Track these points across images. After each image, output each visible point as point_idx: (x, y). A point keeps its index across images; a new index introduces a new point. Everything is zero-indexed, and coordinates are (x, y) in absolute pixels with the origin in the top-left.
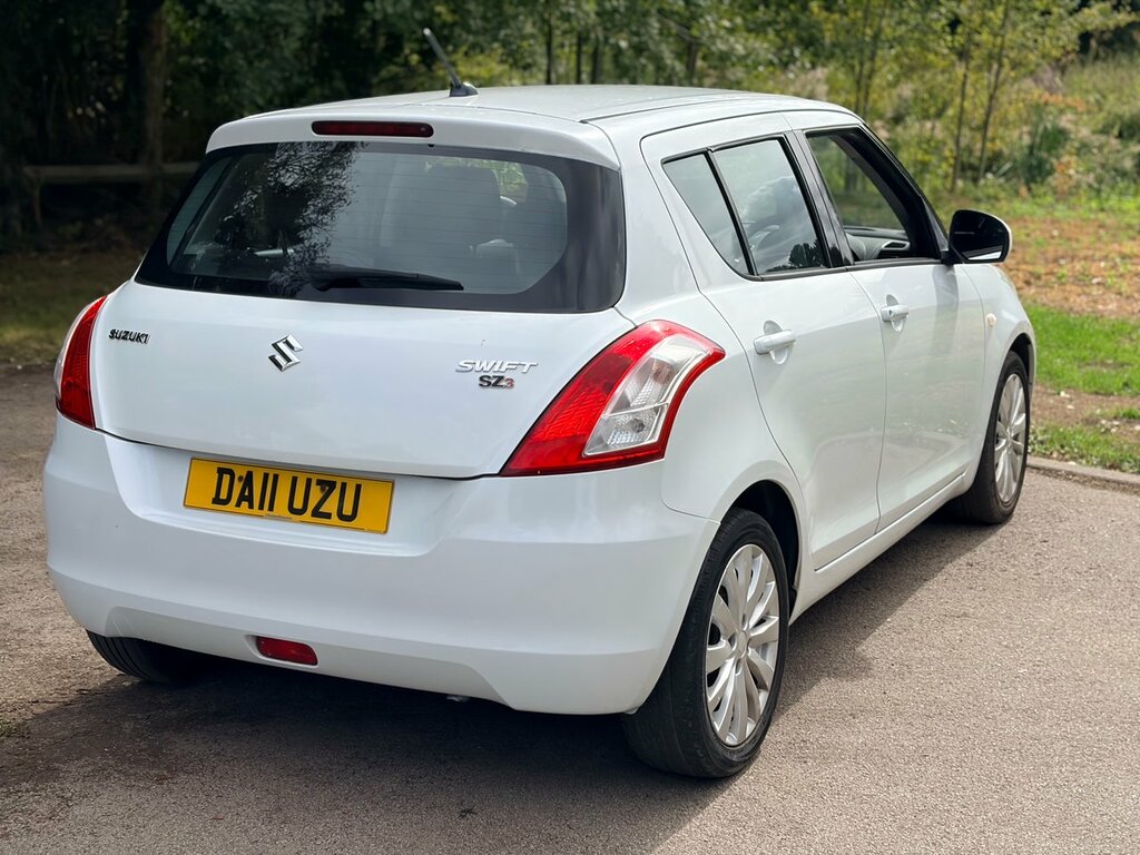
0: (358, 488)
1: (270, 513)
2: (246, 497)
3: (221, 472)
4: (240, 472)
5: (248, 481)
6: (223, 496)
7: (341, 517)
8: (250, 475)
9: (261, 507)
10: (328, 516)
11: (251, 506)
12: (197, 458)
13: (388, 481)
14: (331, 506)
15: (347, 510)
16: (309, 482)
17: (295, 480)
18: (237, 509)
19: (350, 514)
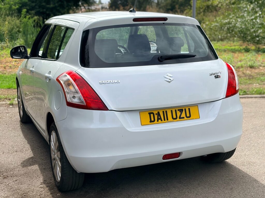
0: (189, 109)
1: (168, 121)
2: (159, 118)
3: (150, 114)
4: (155, 112)
5: (158, 114)
6: (153, 120)
7: (187, 117)
8: (159, 113)
9: (165, 120)
10: (183, 118)
11: (162, 120)
12: (141, 111)
13: (196, 105)
14: (183, 115)
15: (188, 115)
16: (176, 111)
17: (172, 111)
18: (158, 122)
19: (189, 116)
